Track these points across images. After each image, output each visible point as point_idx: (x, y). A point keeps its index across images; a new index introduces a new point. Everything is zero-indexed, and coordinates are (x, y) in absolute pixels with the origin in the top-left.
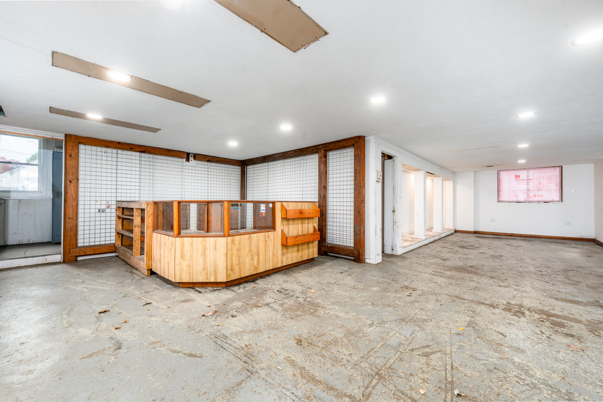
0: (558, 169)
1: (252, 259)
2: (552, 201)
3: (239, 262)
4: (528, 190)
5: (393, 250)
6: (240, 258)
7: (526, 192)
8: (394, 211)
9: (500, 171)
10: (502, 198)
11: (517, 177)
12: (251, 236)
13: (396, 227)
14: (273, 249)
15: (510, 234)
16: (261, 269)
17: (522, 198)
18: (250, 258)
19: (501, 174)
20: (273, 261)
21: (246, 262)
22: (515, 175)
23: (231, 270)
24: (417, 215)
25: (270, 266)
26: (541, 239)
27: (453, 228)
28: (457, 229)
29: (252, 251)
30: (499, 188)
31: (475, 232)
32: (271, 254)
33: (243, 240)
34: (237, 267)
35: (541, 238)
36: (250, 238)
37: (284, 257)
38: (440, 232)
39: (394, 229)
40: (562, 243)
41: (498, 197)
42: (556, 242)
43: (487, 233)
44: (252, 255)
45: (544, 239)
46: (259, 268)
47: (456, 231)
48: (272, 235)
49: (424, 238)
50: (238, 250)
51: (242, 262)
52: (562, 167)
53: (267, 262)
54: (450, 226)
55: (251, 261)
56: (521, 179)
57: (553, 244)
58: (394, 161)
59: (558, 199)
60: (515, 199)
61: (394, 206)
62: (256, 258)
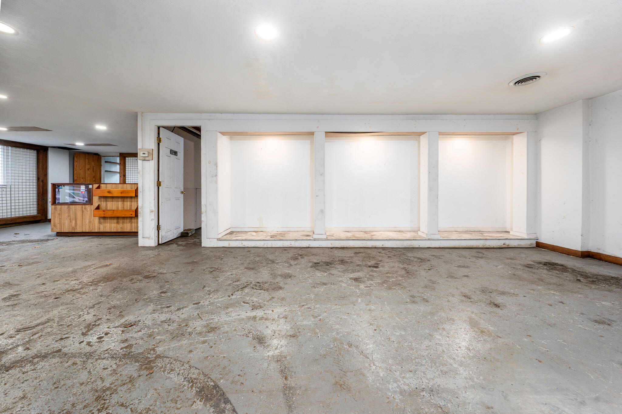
1: (70, 222)
3: (60, 222)
6: (61, 220)
12: (69, 207)
14: (90, 218)
16: (78, 230)
18: (69, 221)
20: (89, 226)
21: (65, 223)
23: (54, 226)
25: (87, 229)
29: (71, 217)
32: (88, 221)
33: (63, 208)
34: (59, 225)
36: (69, 208)
37: (101, 225)
44: (70, 219)
46: (77, 229)
47: (539, 245)
48: (89, 207)
50: (59, 214)
51: (62, 222)
53: (83, 226)
55: (69, 223)
62: (74, 222)
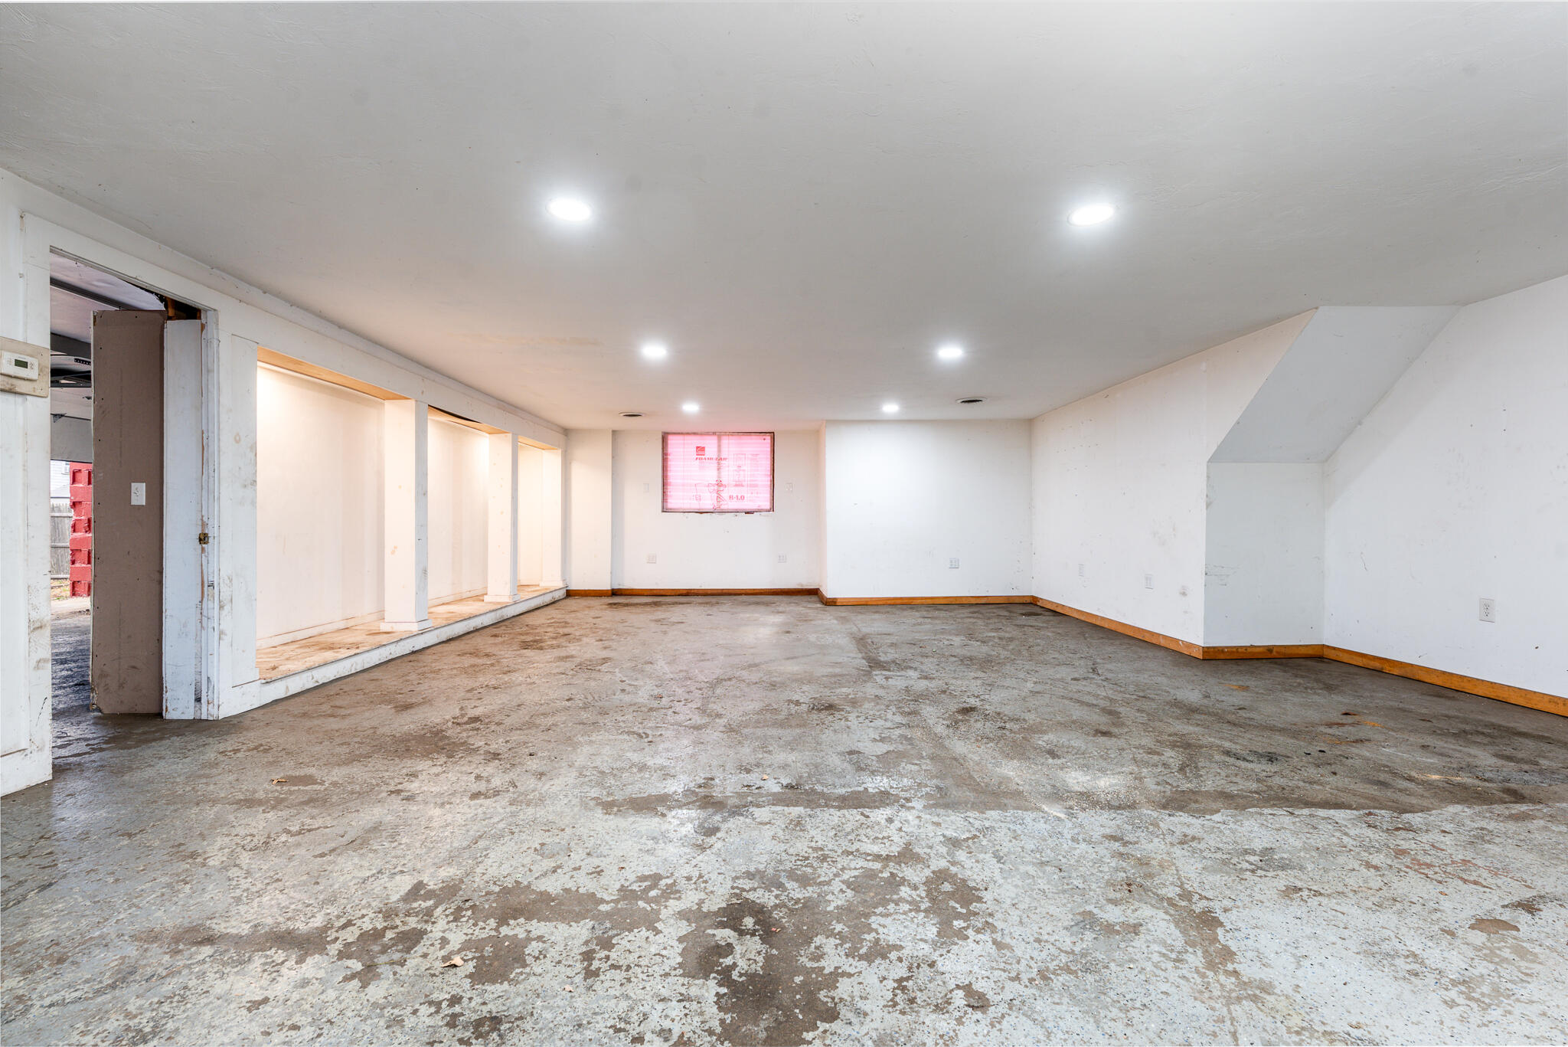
0: (768, 438)
2: (759, 511)
4: (719, 484)
5: (198, 700)
7: (716, 487)
8: (203, 539)
9: (668, 433)
10: (672, 503)
11: (700, 450)
13: (211, 605)
15: (685, 592)
17: (708, 503)
19: (669, 442)
22: (697, 447)
24: (393, 552)
26: (735, 597)
27: (561, 585)
28: (573, 587)
30: (667, 477)
31: (615, 593)
35: (735, 594)
38: (506, 600)
39: (205, 613)
40: (767, 604)
41: (664, 499)
42: (757, 603)
43: (640, 592)
45: (744, 598)
47: (570, 594)
49: (415, 628)
52: (772, 434)
54: (552, 581)
56: (707, 457)
57: (752, 607)
58: (203, 327)
59: (767, 505)
60: (695, 505)
61: (205, 519)
